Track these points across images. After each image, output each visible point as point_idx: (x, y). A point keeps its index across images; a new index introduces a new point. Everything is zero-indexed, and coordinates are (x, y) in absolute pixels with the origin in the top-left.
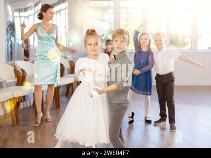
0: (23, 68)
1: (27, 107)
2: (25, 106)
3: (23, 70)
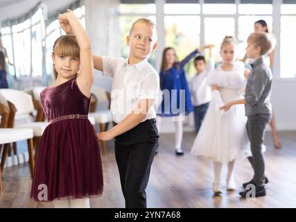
0: (11, 101)
1: (19, 164)
2: (16, 163)
3: (10, 103)
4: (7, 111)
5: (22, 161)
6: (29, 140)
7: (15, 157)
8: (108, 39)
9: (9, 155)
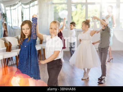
0: (9, 41)
1: (13, 64)
2: (12, 64)
3: (9, 42)
4: (9, 45)
5: (14, 63)
6: (16, 56)
7: (12, 61)
8: (48, 14)
9: (10, 61)
